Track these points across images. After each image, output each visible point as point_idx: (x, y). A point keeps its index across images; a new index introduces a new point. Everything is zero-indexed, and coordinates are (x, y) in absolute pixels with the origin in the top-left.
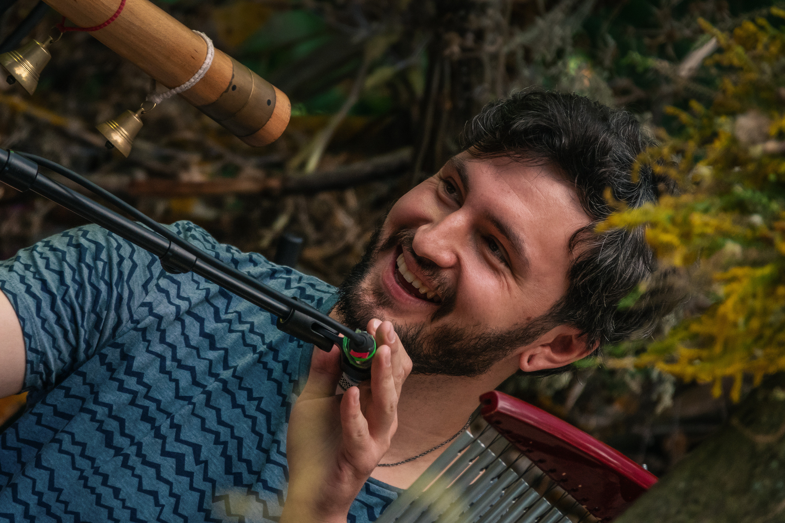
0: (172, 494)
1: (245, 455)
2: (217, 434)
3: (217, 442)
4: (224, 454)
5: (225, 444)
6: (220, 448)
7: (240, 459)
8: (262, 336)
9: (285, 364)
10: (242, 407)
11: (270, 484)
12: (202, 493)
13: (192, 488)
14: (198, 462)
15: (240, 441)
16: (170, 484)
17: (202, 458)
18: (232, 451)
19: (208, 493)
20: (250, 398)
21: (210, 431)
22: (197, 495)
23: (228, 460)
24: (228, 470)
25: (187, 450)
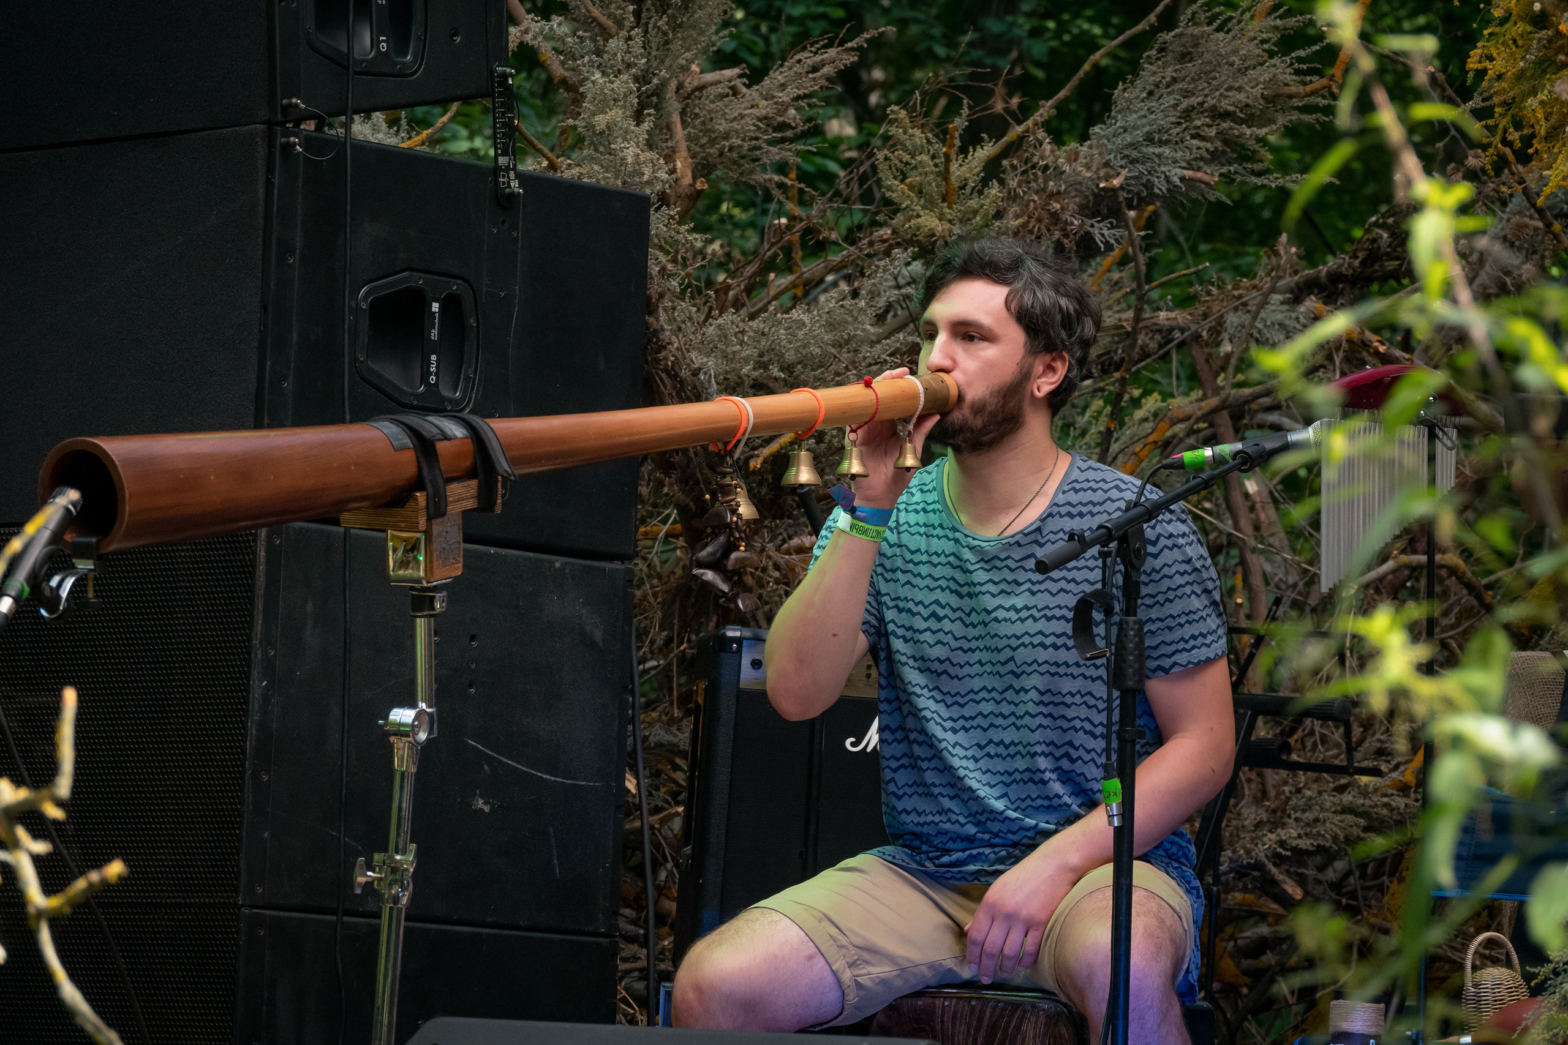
0: (946, 634)
1: (962, 583)
2: (940, 587)
3: (943, 590)
4: (952, 592)
5: (948, 587)
6: (947, 591)
7: (961, 586)
8: (917, 524)
9: (941, 526)
10: (940, 563)
11: (982, 581)
12: (960, 619)
13: (953, 621)
14: (943, 607)
15: (953, 579)
16: (941, 630)
17: (944, 603)
18: (954, 587)
19: (963, 616)
20: (939, 556)
21: (936, 588)
22: (958, 622)
23: (956, 592)
24: (961, 597)
25: (934, 607)
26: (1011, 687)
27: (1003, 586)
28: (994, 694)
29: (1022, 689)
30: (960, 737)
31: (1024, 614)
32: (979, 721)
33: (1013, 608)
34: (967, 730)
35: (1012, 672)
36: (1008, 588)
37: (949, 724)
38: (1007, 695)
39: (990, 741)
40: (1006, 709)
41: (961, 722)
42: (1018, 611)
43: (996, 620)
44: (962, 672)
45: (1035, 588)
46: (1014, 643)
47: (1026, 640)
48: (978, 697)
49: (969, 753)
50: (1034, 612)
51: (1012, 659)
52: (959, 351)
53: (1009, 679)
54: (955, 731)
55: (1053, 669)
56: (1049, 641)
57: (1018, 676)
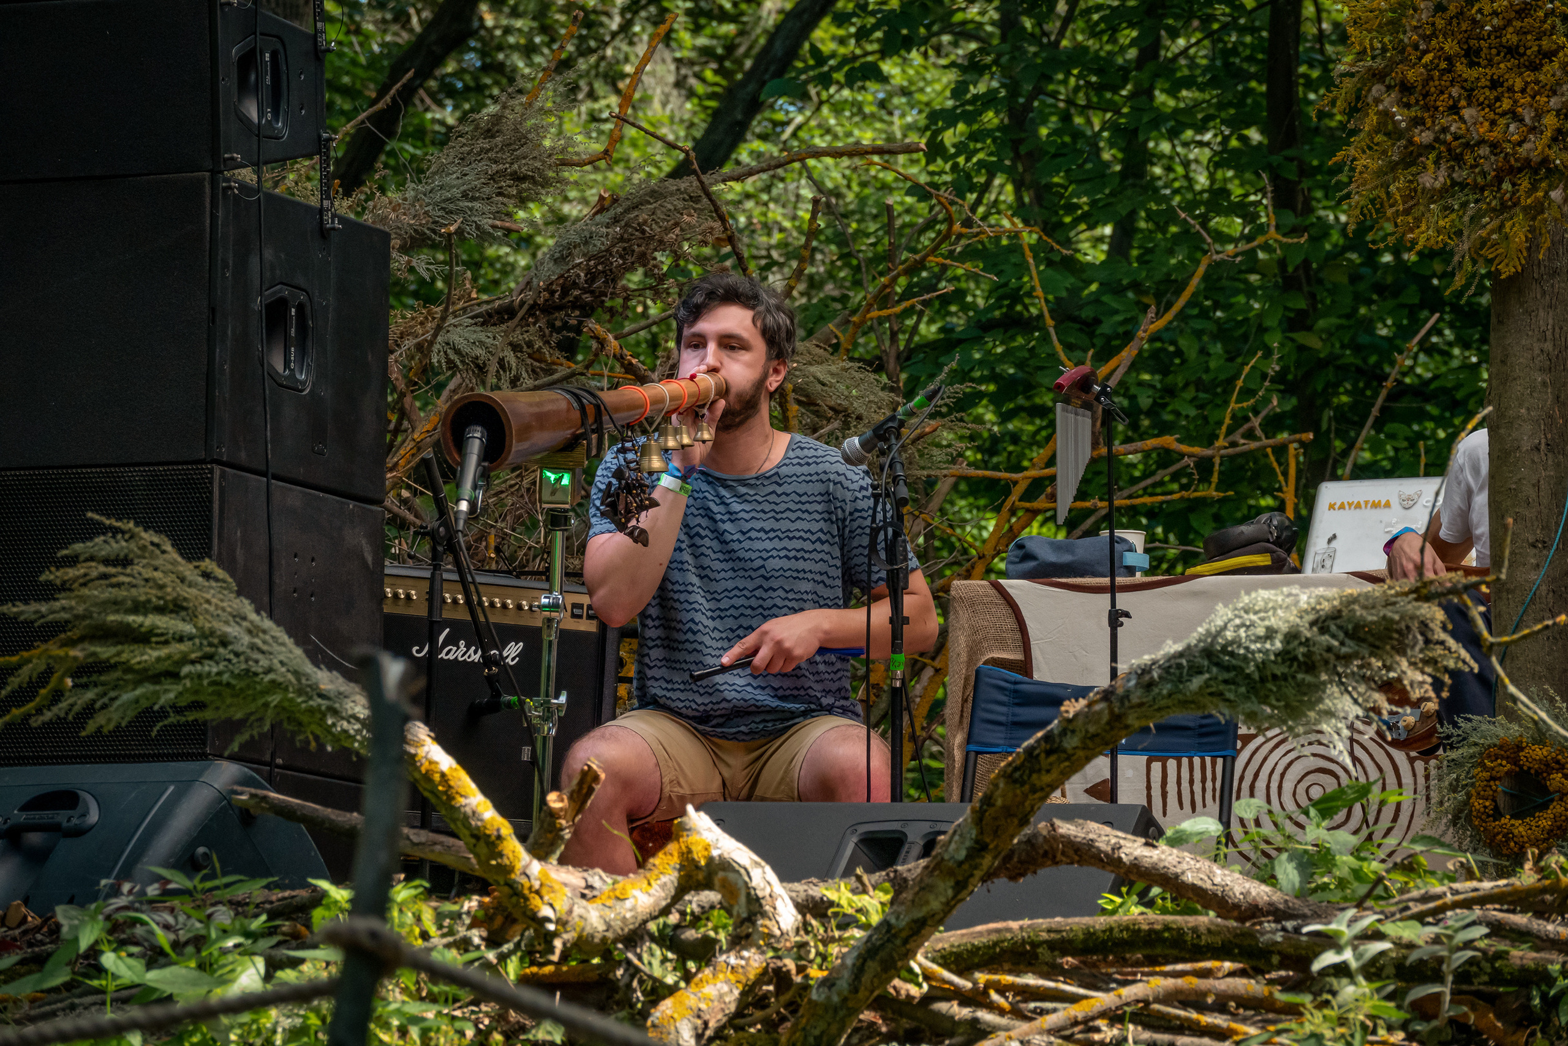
0: (708, 548)
1: (716, 512)
2: (701, 514)
3: (703, 517)
5: (707, 515)
6: (706, 517)
7: (715, 514)
11: (737, 511)
13: (712, 540)
14: (704, 529)
17: (705, 526)
18: (710, 514)
21: (697, 515)
25: (697, 528)
26: (761, 587)
27: (753, 514)
28: (745, 592)
29: (771, 588)
30: (718, 623)
31: (771, 535)
32: (732, 611)
33: (762, 530)
34: (722, 618)
35: (763, 576)
36: (758, 516)
37: (709, 614)
38: (757, 593)
39: (741, 626)
40: (754, 602)
41: (718, 613)
42: (766, 532)
43: (750, 538)
44: (718, 576)
45: (779, 516)
46: (765, 555)
47: (774, 553)
48: (731, 595)
49: (724, 635)
50: (779, 533)
51: (763, 566)
52: (725, 356)
53: (759, 582)
54: (713, 619)
55: (795, 574)
56: (792, 554)
57: (767, 579)
